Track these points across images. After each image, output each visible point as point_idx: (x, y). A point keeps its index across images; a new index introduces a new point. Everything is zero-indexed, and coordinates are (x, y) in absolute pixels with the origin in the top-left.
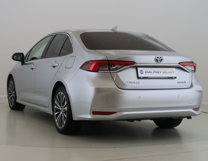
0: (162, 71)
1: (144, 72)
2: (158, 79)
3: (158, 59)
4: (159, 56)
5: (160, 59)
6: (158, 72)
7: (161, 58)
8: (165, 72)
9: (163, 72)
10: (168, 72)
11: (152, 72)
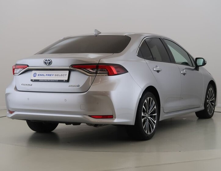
0: (54, 74)
1: (37, 75)
2: (48, 81)
3: (47, 62)
4: (48, 59)
5: (48, 62)
6: (51, 75)
7: (49, 60)
8: (57, 75)
9: (56, 75)
10: (60, 75)
11: (45, 75)
